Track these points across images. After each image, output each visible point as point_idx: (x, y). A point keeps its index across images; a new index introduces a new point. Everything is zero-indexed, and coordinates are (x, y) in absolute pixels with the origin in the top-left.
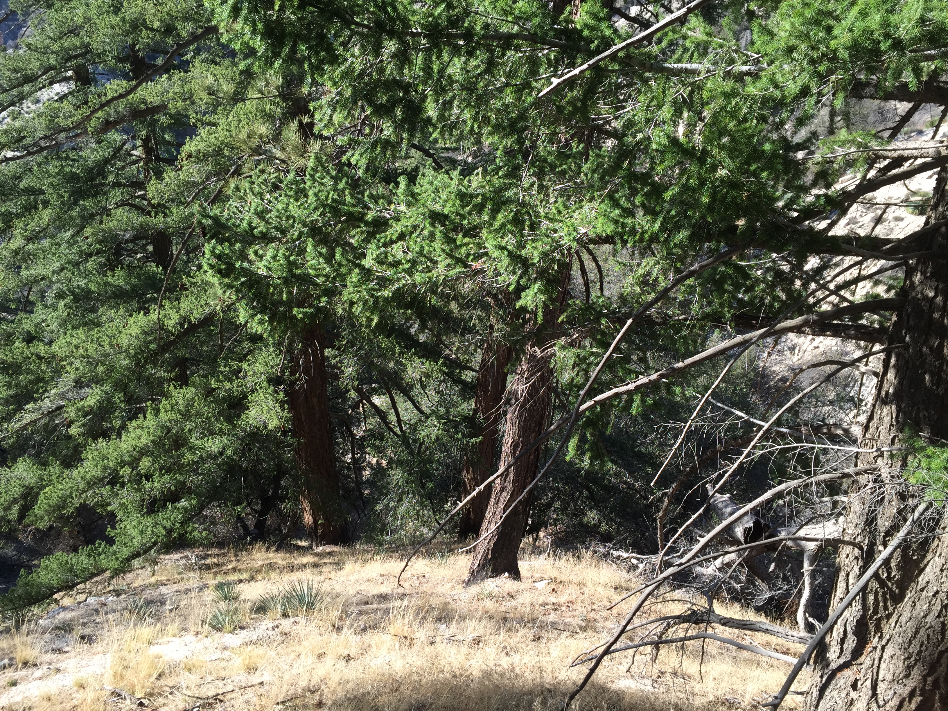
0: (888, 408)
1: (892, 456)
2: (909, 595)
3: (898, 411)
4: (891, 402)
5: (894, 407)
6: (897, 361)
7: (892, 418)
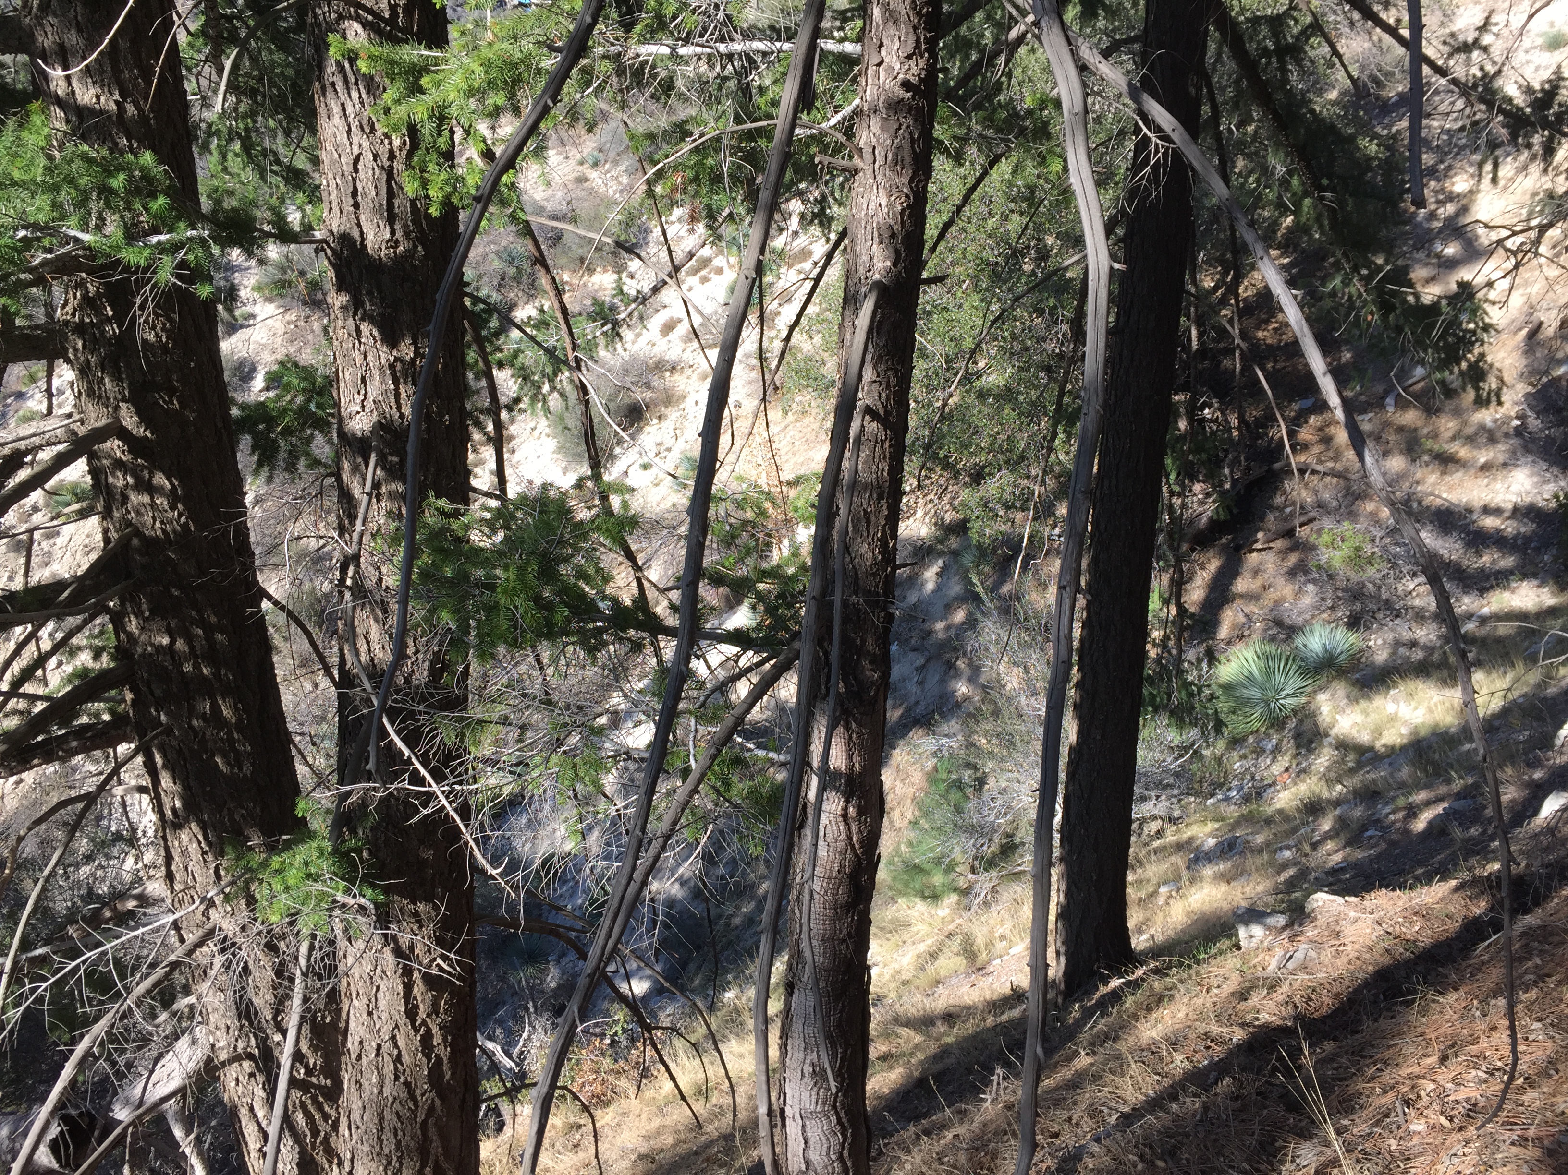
0: (187, 831)
1: (227, 898)
2: (346, 1076)
3: (204, 829)
4: (187, 821)
5: (194, 826)
6: (165, 756)
7: (199, 843)
